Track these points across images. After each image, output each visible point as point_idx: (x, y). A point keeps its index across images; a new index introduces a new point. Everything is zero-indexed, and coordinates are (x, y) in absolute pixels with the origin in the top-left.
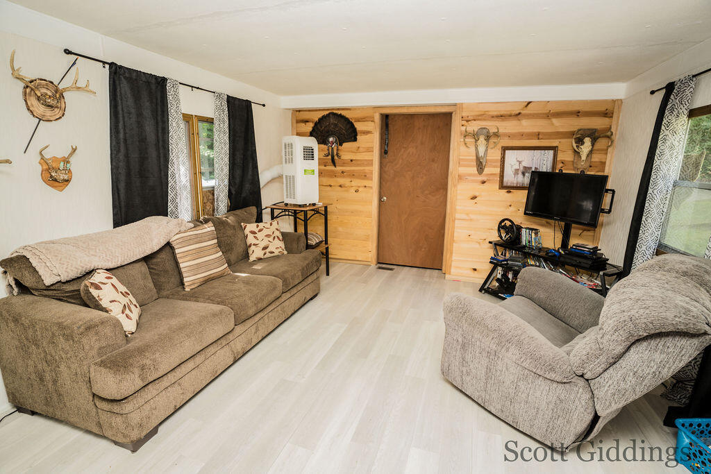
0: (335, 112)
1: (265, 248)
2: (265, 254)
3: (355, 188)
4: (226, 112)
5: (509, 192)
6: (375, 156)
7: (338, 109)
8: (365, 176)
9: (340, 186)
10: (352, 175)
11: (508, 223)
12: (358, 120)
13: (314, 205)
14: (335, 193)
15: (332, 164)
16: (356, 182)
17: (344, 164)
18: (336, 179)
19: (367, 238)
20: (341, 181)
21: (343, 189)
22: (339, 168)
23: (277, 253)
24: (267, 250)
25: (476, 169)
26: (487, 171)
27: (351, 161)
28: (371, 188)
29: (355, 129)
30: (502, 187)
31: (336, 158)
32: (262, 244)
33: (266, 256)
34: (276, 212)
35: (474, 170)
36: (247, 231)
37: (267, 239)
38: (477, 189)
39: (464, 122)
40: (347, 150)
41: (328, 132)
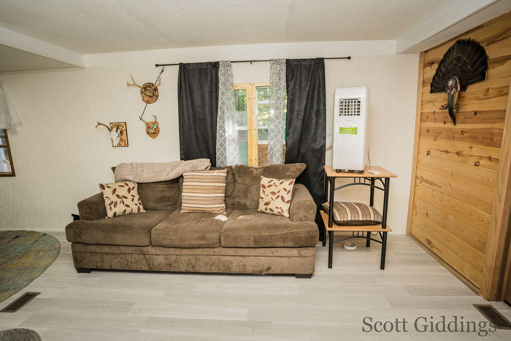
0: (462, 38)
1: (267, 204)
2: (266, 209)
3: (476, 160)
7: (467, 33)
8: (492, 140)
9: (458, 154)
10: (473, 138)
12: (493, 41)
14: (451, 164)
15: (449, 119)
16: (477, 150)
17: (466, 118)
18: (453, 142)
20: (460, 145)
21: (461, 158)
22: (459, 126)
24: (268, 207)
27: (476, 113)
28: (498, 161)
32: (265, 200)
33: (267, 211)
40: (472, 98)
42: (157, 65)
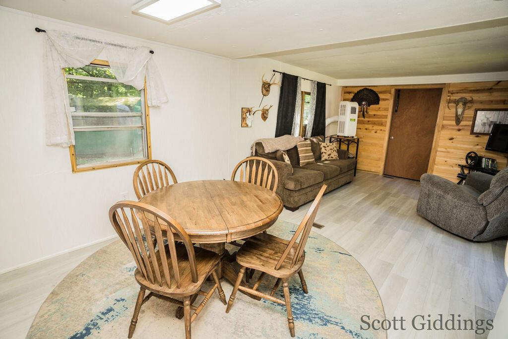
0: (367, 88)
3: (375, 131)
4: (316, 90)
5: (477, 136)
6: (389, 114)
7: (370, 86)
8: (382, 124)
9: (366, 129)
10: (374, 123)
11: (473, 155)
12: (381, 93)
13: (353, 137)
14: (363, 133)
15: (363, 117)
16: (376, 127)
17: (370, 116)
18: (363, 125)
19: (379, 159)
20: (367, 126)
21: (368, 131)
22: (366, 119)
23: (334, 158)
24: (330, 156)
25: (454, 122)
26: (462, 123)
27: (374, 115)
28: (385, 131)
29: (379, 97)
30: (472, 133)
31: (365, 113)
32: (328, 153)
33: (329, 159)
34: (333, 139)
35: (454, 123)
36: (322, 146)
37: (330, 151)
38: (454, 134)
39: (449, 94)
40: (373, 110)
41: (362, 99)
42: (274, 71)
